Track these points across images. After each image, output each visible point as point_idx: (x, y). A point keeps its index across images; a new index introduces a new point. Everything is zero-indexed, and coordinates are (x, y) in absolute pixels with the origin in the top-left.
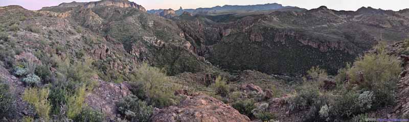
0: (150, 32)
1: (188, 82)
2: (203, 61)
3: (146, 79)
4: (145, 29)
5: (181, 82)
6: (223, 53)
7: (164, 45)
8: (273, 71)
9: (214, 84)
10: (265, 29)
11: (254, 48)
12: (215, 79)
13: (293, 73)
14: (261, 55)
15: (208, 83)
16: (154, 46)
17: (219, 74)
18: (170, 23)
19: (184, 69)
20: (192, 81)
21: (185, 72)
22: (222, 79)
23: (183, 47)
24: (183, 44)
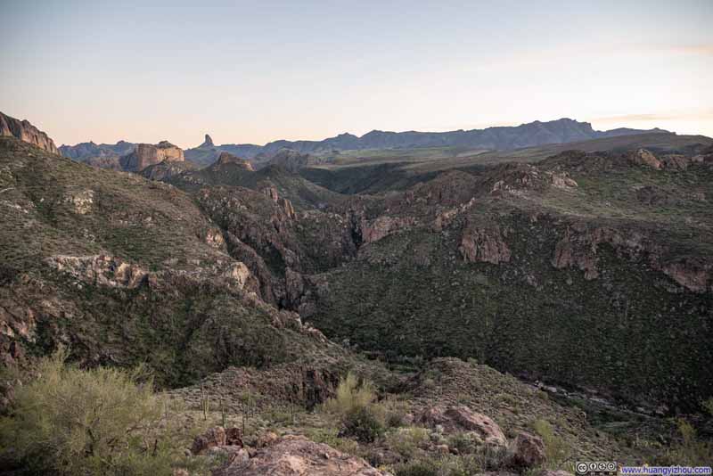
0: (80, 236)
1: (242, 400)
2: (293, 326)
3: (68, 422)
4: (54, 224)
5: (216, 404)
6: (362, 297)
7: (145, 281)
8: (544, 370)
9: (332, 402)
10: (518, 218)
11: (475, 286)
12: (336, 386)
13: (624, 392)
14: (499, 313)
15: (313, 399)
16: (104, 286)
17: (351, 367)
18: (168, 197)
19: (227, 357)
20: (258, 395)
21: (232, 368)
22: (360, 382)
23: (220, 280)
24: (220, 271)
